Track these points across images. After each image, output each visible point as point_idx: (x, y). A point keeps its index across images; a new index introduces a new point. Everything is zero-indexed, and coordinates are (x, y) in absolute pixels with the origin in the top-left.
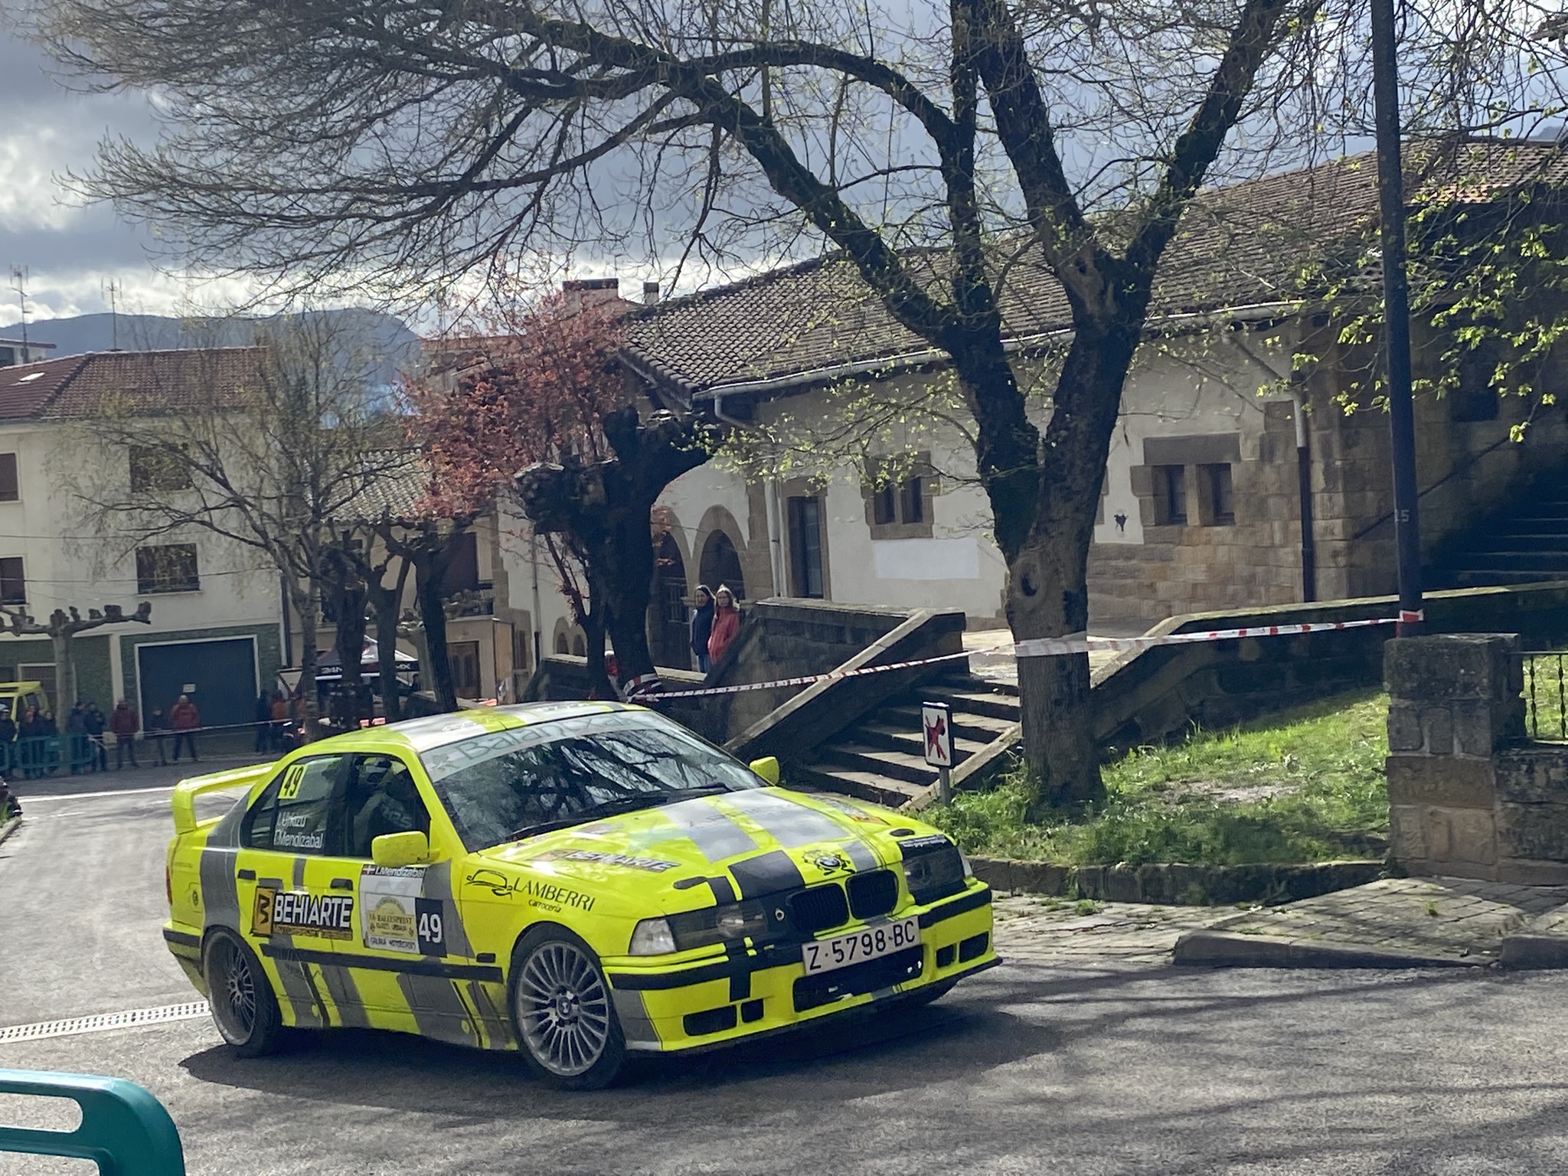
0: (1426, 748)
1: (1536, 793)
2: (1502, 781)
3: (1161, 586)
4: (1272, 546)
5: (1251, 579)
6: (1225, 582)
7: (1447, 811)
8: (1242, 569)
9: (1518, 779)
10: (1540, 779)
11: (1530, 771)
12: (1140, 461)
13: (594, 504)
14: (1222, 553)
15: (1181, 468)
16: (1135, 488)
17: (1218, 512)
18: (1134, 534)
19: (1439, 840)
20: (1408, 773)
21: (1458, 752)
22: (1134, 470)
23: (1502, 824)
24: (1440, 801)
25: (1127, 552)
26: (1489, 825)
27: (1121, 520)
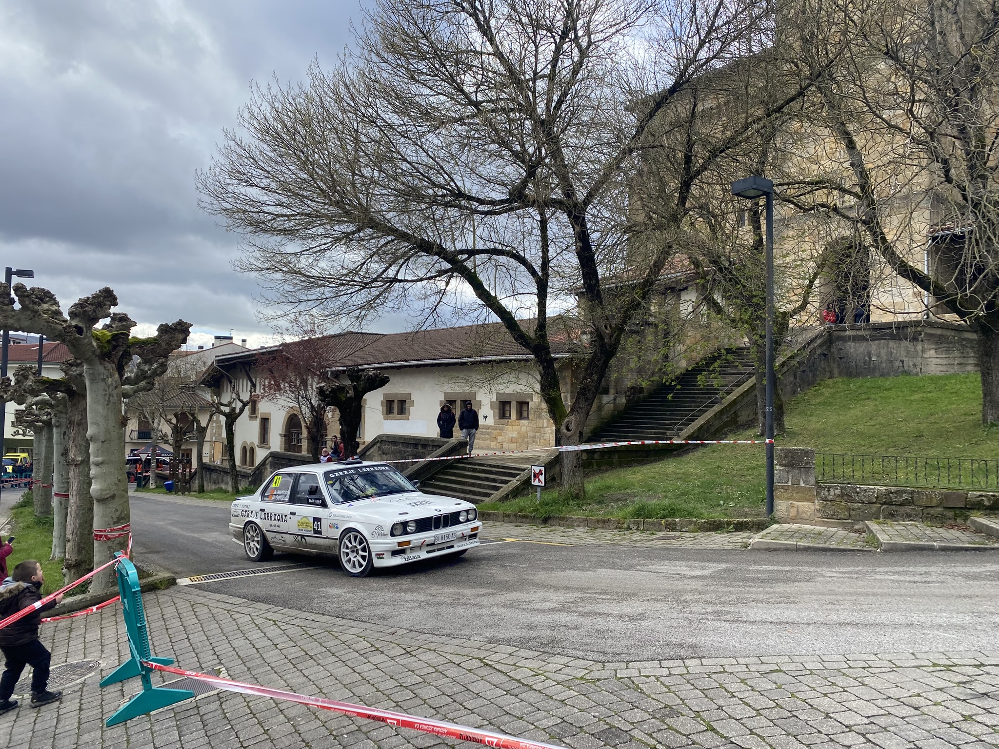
0: (790, 484)
1: (830, 498)
2: (818, 494)
3: (500, 438)
4: (543, 427)
5: (535, 436)
6: (524, 437)
7: (796, 503)
8: (531, 434)
9: (824, 493)
10: (832, 493)
11: (829, 491)
12: (494, 399)
13: (351, 397)
14: (524, 429)
15: (510, 403)
16: (492, 407)
17: (520, 417)
18: (490, 421)
19: (793, 513)
20: (782, 490)
21: (802, 484)
22: (492, 402)
23: (818, 507)
24: (795, 500)
25: (488, 427)
26: (813, 508)
27: (485, 417)
